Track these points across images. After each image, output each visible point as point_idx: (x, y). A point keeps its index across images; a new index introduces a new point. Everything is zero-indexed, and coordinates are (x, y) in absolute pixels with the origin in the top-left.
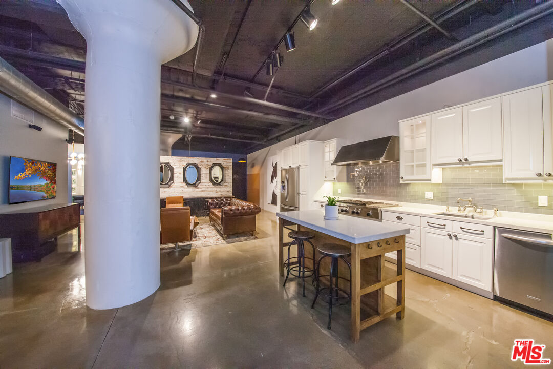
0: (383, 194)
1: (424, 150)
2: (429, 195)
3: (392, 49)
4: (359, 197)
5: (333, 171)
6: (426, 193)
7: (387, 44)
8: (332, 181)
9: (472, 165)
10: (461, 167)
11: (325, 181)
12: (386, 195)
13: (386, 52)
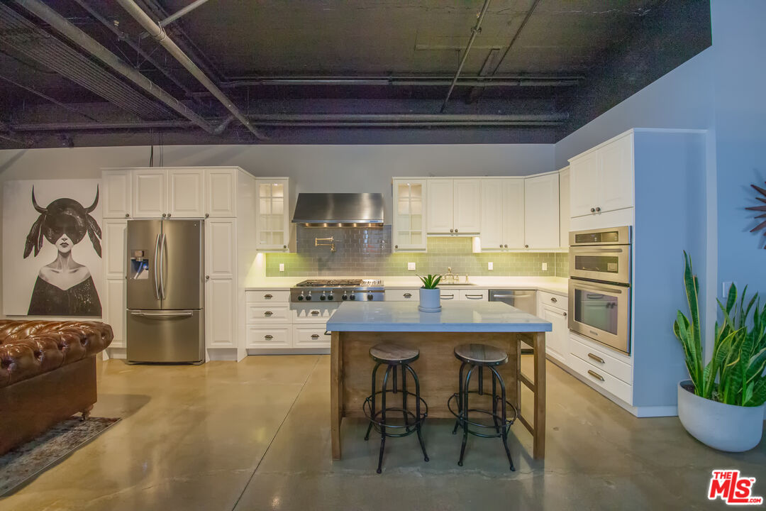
0: (360, 269)
1: (420, 216)
2: (412, 266)
3: (395, 83)
4: (320, 275)
5: (281, 234)
6: (409, 264)
7: (390, 73)
8: (281, 250)
9: (459, 236)
10: (450, 237)
11: (257, 250)
12: (363, 270)
13: (385, 83)
